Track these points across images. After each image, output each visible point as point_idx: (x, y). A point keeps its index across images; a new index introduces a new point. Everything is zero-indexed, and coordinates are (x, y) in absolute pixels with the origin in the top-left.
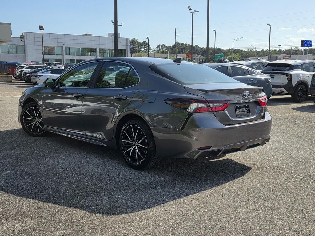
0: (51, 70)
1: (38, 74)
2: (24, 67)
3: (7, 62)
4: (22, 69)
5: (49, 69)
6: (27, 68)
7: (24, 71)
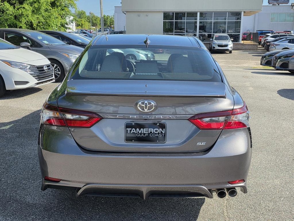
0: (290, 40)
1: (275, 44)
2: (269, 36)
3: (262, 31)
4: (266, 38)
5: (288, 38)
6: (272, 37)
7: (268, 39)
